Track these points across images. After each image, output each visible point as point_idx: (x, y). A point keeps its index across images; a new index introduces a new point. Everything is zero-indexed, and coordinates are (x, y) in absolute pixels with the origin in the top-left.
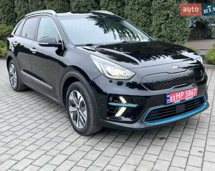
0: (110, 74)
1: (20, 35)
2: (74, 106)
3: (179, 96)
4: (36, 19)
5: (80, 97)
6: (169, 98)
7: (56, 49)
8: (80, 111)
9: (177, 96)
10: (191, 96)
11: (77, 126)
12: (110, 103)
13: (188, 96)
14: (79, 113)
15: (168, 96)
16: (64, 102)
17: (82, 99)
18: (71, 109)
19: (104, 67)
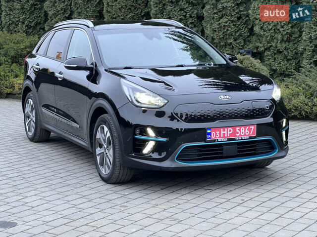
0: (138, 102)
1: (45, 55)
2: (101, 146)
3: (226, 132)
4: (68, 31)
5: (107, 131)
6: (210, 134)
7: (88, 73)
8: (107, 151)
9: (222, 132)
10: (245, 135)
11: (104, 172)
12: (136, 136)
13: (240, 135)
14: (106, 154)
15: (209, 131)
16: (91, 143)
17: (108, 134)
18: (98, 151)
19: (134, 94)
